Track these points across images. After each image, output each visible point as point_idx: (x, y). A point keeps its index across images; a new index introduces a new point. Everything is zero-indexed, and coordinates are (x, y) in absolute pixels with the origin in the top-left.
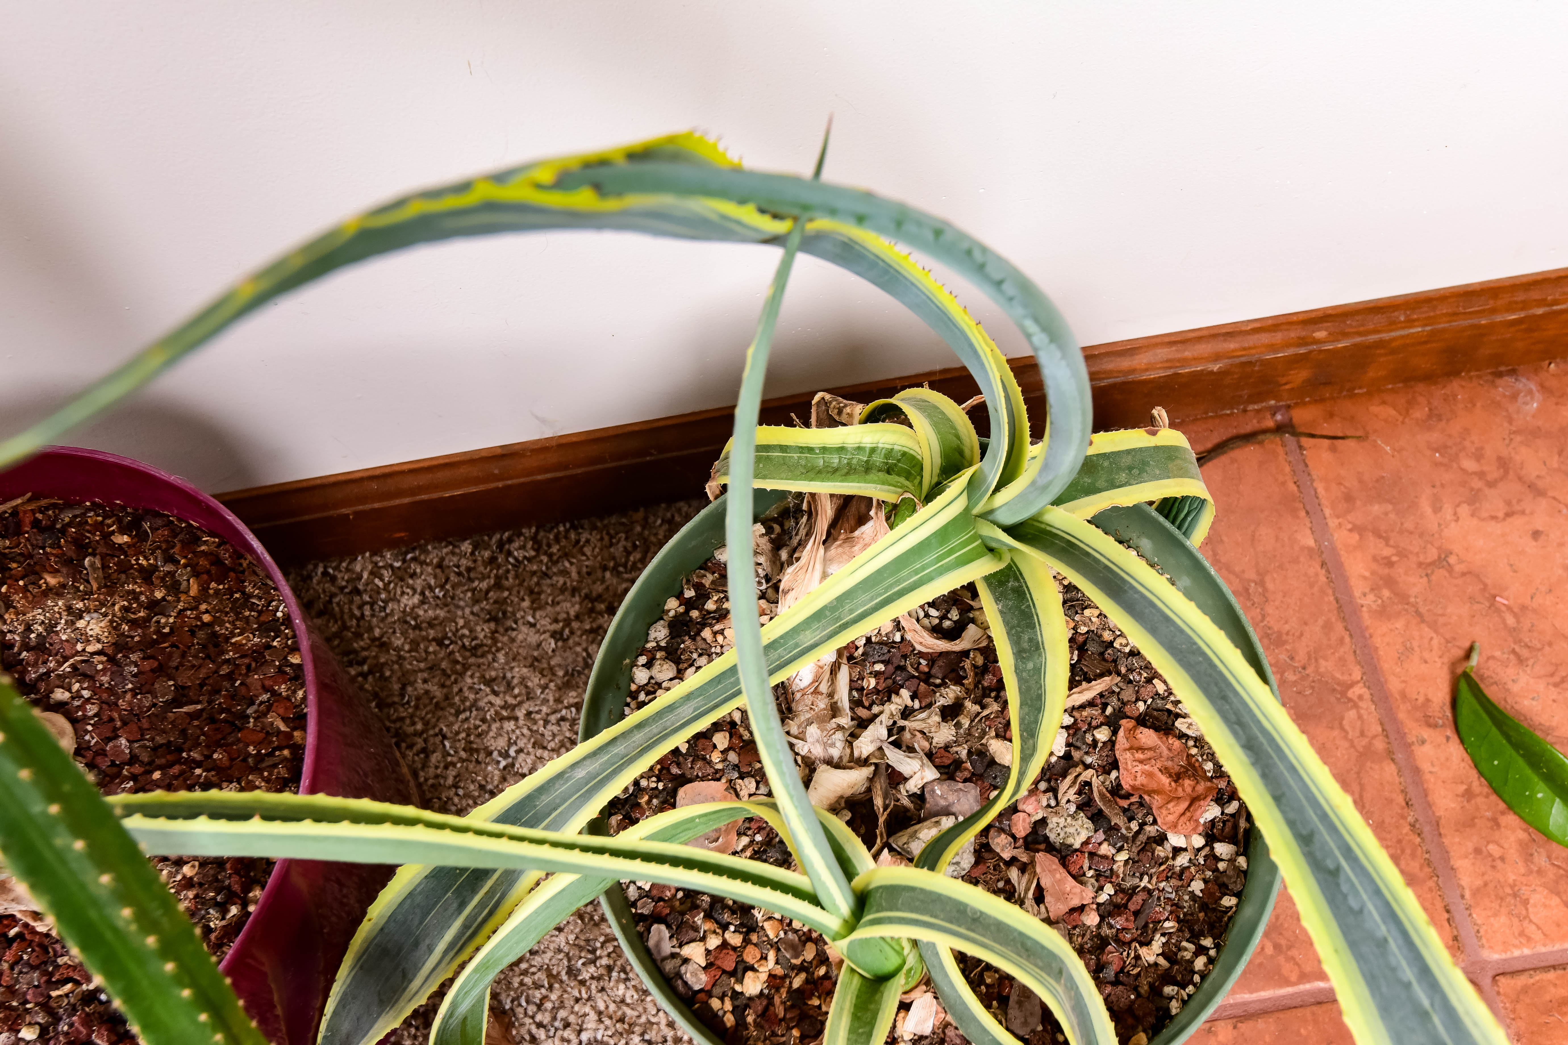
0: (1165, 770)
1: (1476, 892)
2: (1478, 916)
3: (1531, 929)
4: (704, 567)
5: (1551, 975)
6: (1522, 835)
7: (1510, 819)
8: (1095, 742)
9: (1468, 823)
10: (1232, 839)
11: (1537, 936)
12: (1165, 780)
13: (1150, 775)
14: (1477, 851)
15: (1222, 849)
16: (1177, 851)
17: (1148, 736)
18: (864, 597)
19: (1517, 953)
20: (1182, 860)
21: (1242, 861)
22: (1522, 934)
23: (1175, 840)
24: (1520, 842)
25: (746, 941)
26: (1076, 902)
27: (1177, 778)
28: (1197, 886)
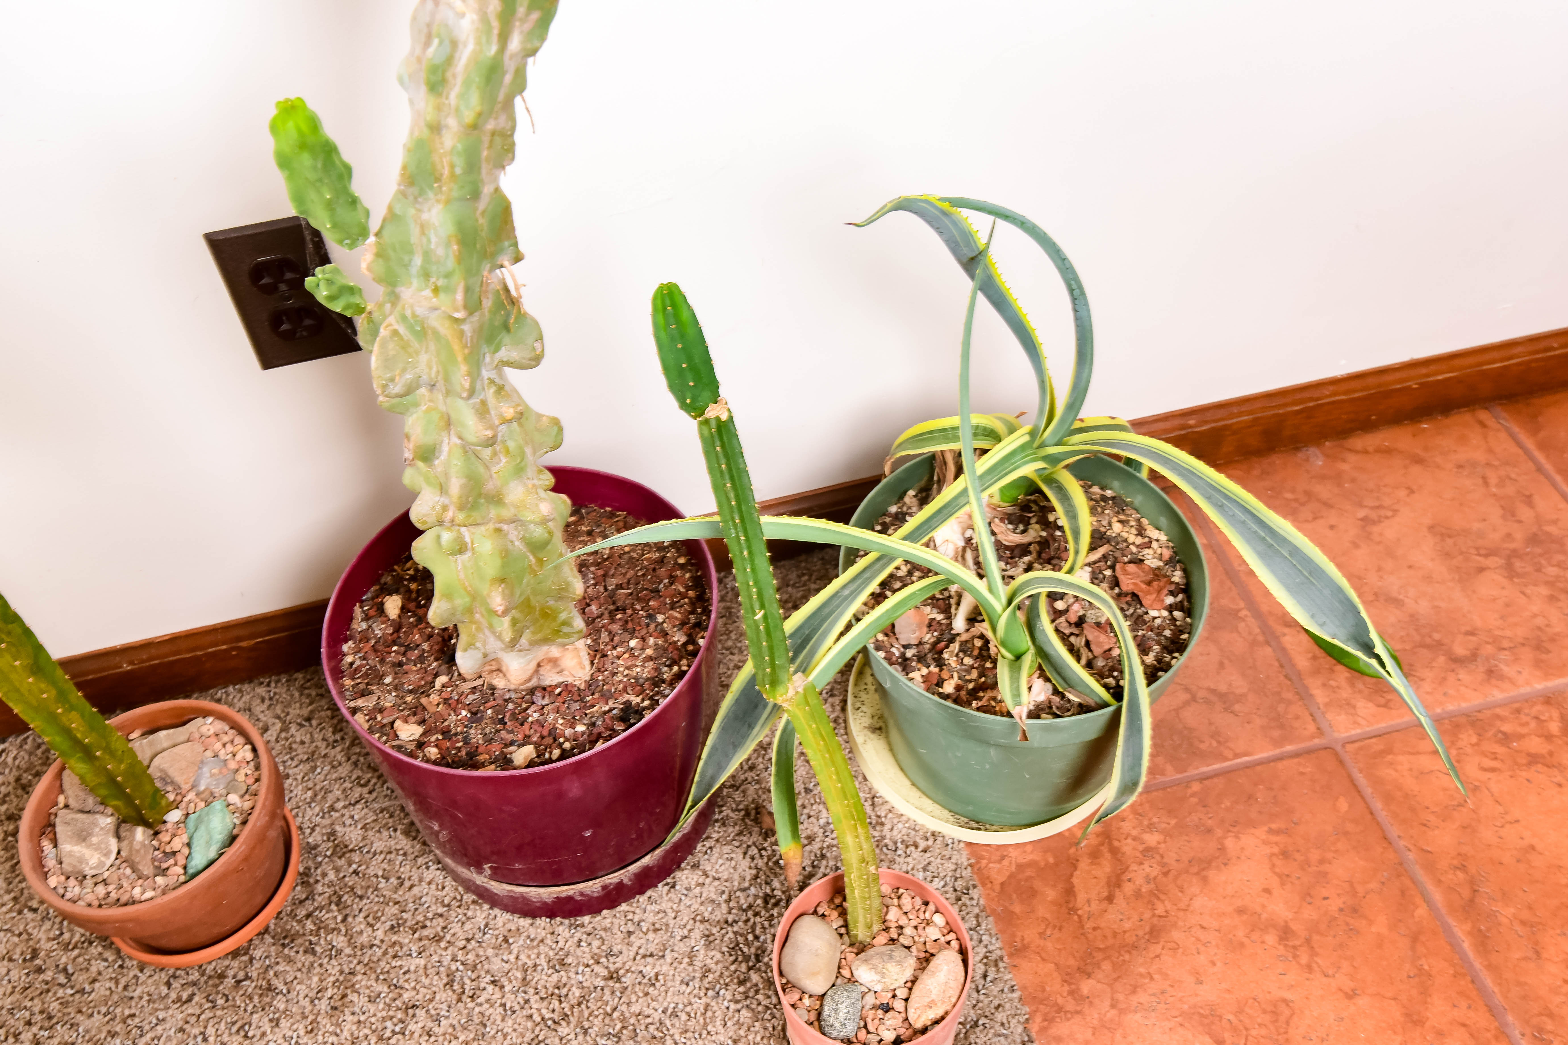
0: (1143, 582)
1: (1327, 705)
2: (1329, 716)
3: (1359, 720)
4: (884, 515)
5: (1374, 740)
6: (1347, 675)
7: (1340, 668)
8: (1104, 577)
9: (1316, 672)
10: (1182, 609)
11: (1363, 722)
12: (1144, 586)
13: (1135, 584)
14: (1324, 685)
15: (1177, 614)
16: (1155, 618)
17: (1132, 568)
18: (989, 477)
19: (1353, 732)
20: (1158, 622)
21: (1188, 620)
22: (1355, 723)
23: (1153, 613)
24: (1347, 678)
25: (941, 670)
26: (1107, 647)
27: (1149, 583)
28: (1167, 633)
